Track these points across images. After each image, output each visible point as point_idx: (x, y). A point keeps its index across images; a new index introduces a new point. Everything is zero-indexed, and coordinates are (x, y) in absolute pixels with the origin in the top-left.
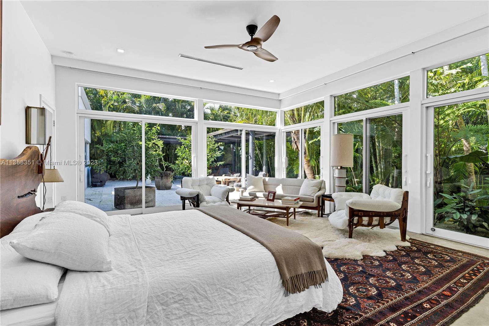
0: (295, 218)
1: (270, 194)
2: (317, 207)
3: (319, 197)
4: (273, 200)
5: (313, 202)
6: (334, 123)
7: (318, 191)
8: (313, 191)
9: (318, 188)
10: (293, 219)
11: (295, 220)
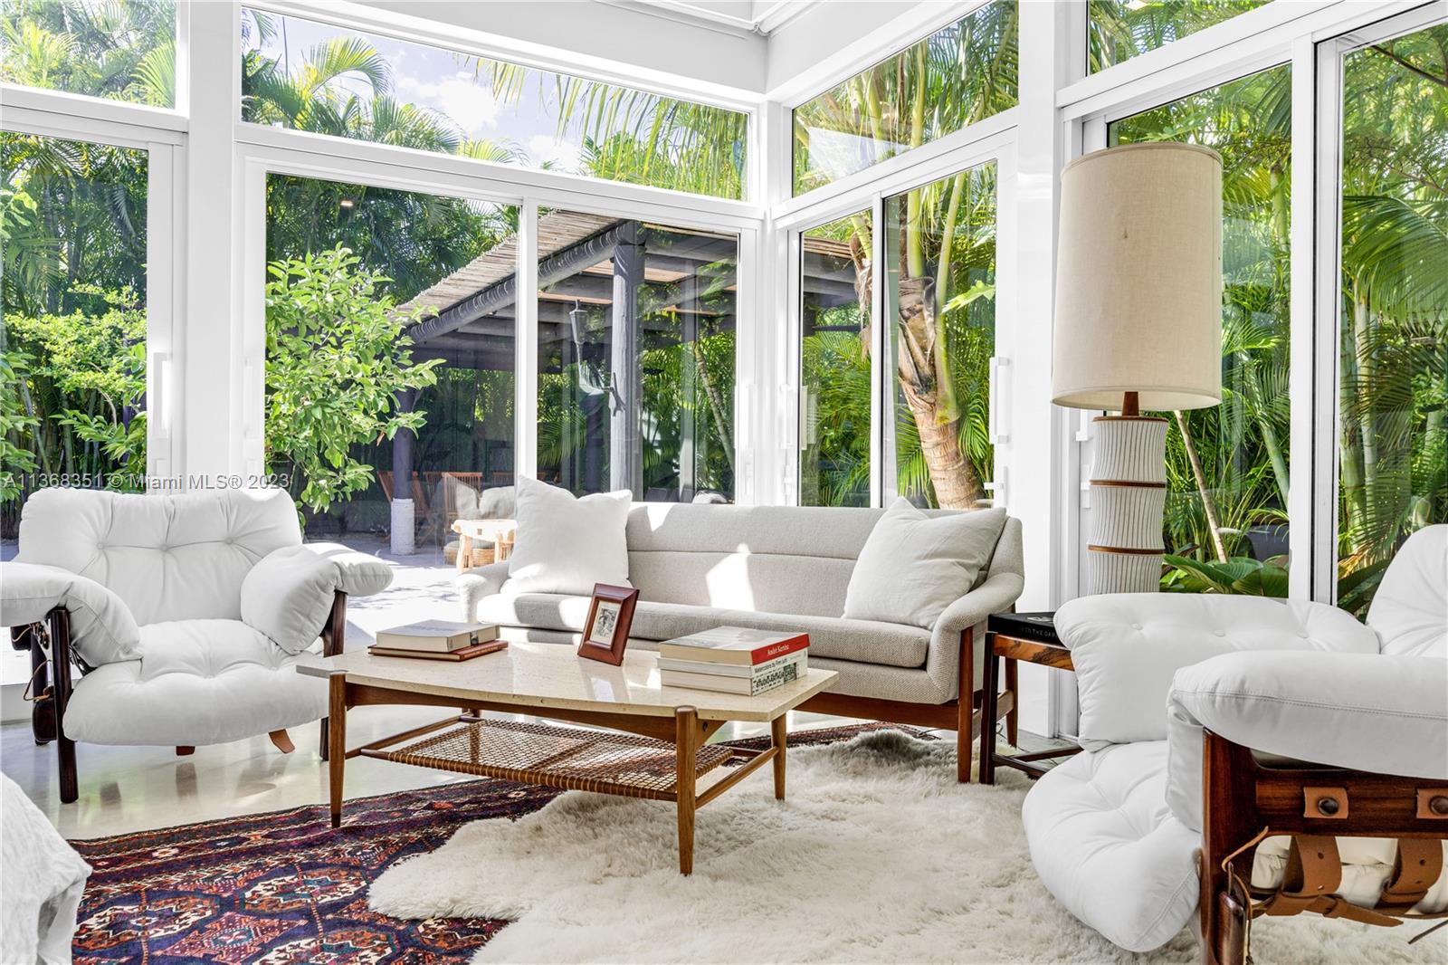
0: (780, 795)
1: (602, 605)
2: (952, 703)
3: (970, 629)
4: (612, 655)
5: (923, 667)
6: (1084, 123)
7: (967, 586)
8: (928, 591)
9: (967, 567)
10: (761, 804)
11: (774, 810)
